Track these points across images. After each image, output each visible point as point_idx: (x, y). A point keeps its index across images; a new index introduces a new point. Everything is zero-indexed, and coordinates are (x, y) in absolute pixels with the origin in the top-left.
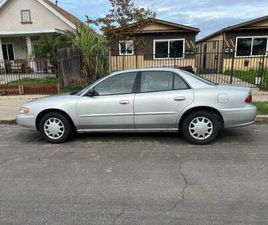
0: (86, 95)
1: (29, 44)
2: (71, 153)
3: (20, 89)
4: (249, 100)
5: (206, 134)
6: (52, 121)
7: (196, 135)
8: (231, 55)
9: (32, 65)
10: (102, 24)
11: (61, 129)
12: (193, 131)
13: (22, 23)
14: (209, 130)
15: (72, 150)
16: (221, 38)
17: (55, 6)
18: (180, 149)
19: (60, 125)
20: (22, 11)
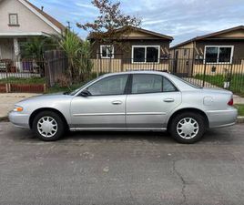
0: (80, 95)
1: (16, 46)
2: (66, 151)
3: (8, 87)
4: (231, 103)
5: (193, 134)
6: (46, 119)
7: (183, 135)
8: (200, 62)
9: (18, 65)
10: (90, 29)
11: (55, 128)
12: (180, 131)
13: (10, 25)
14: (195, 130)
15: (66, 148)
16: (191, 46)
17: (41, 11)
18: (170, 148)
19: (54, 123)
20: (10, 14)
